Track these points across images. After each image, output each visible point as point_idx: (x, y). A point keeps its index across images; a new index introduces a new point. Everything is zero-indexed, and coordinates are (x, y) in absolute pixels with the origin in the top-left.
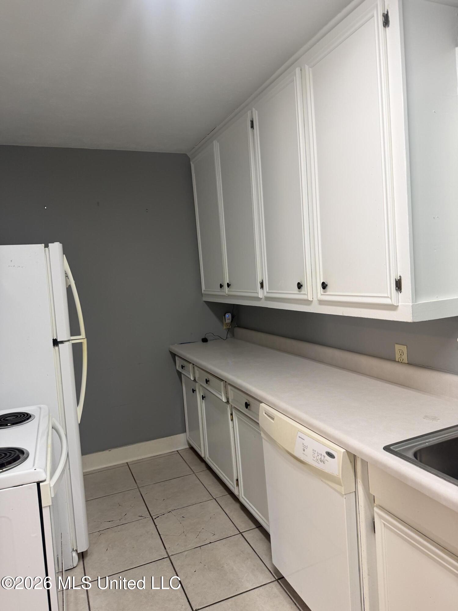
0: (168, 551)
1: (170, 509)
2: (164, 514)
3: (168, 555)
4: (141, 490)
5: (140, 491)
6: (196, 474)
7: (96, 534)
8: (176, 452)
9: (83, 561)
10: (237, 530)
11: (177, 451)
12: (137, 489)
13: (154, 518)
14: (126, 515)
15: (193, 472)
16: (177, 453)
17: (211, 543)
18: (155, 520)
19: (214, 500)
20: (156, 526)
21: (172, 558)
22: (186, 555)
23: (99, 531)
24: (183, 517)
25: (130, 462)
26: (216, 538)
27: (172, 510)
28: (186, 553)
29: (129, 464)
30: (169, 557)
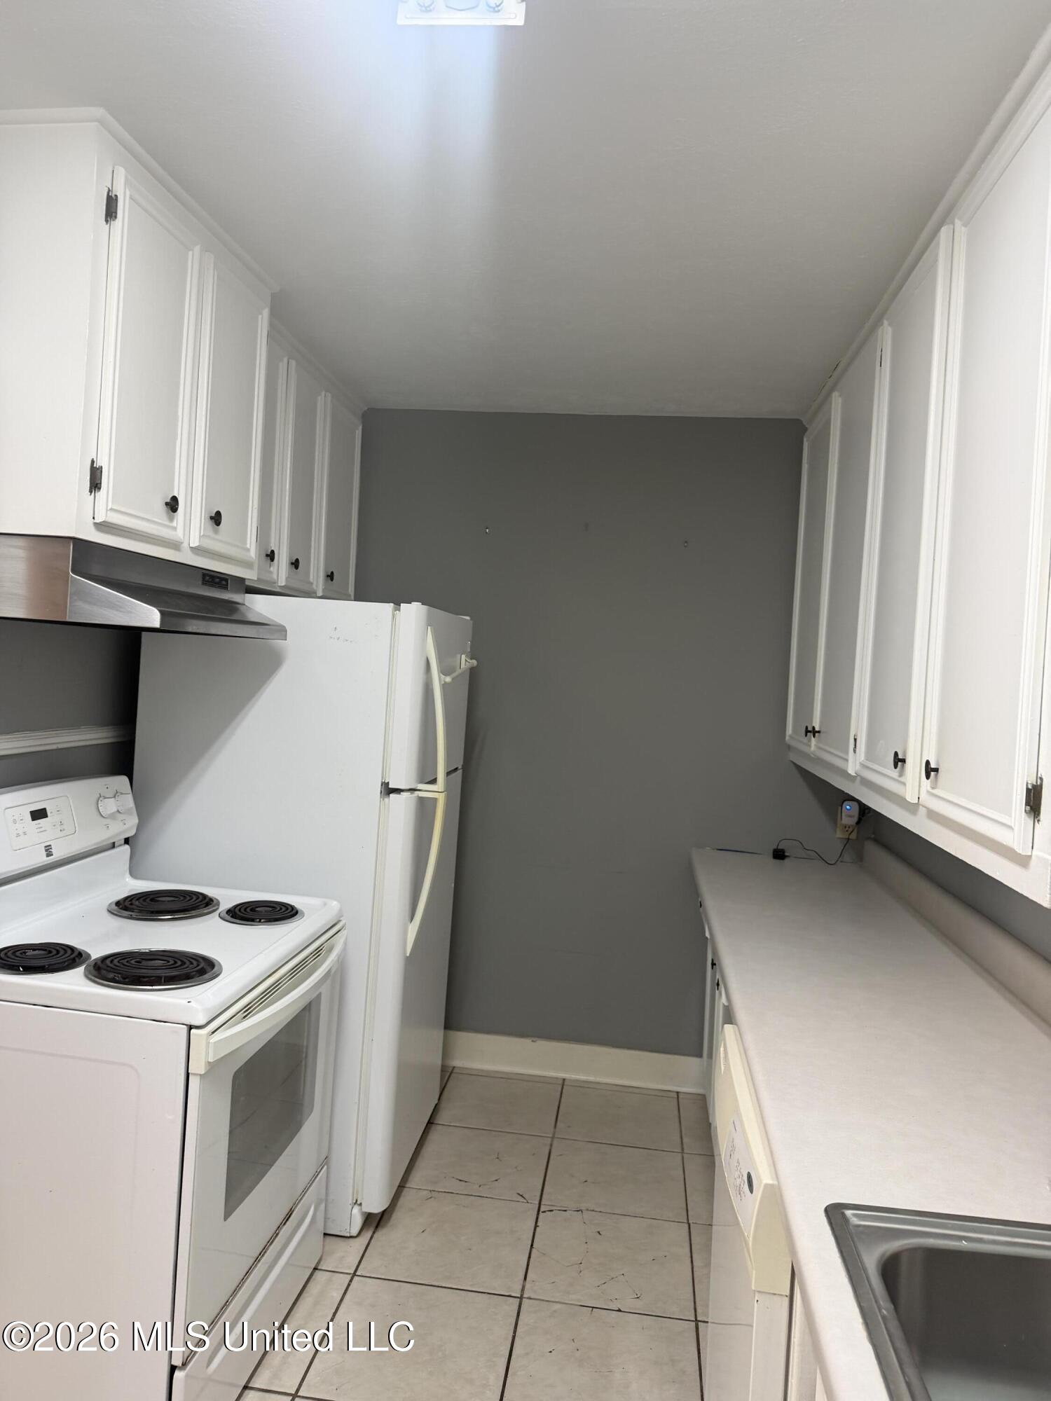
0: (528, 1286)
1: (583, 1206)
2: (565, 1211)
3: (522, 1295)
4: (555, 1142)
5: (551, 1145)
6: (685, 1156)
7: (425, 1192)
8: (675, 1094)
9: (374, 1233)
10: (693, 1311)
11: (678, 1093)
12: (550, 1140)
13: (542, 1209)
14: (496, 1180)
15: (683, 1149)
16: (676, 1096)
17: (619, 1310)
18: (541, 1215)
19: (687, 1226)
20: (536, 1226)
21: (524, 1301)
22: (555, 1311)
23: (431, 1191)
24: (599, 1232)
25: (570, 1080)
26: (639, 1305)
27: (587, 1210)
28: (558, 1306)
29: (565, 1083)
30: (521, 1298)
